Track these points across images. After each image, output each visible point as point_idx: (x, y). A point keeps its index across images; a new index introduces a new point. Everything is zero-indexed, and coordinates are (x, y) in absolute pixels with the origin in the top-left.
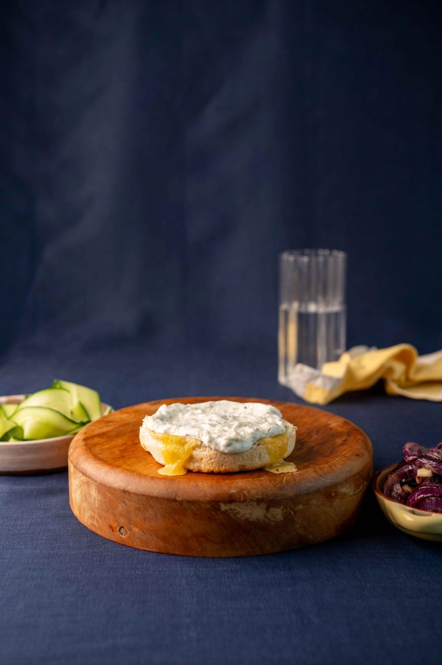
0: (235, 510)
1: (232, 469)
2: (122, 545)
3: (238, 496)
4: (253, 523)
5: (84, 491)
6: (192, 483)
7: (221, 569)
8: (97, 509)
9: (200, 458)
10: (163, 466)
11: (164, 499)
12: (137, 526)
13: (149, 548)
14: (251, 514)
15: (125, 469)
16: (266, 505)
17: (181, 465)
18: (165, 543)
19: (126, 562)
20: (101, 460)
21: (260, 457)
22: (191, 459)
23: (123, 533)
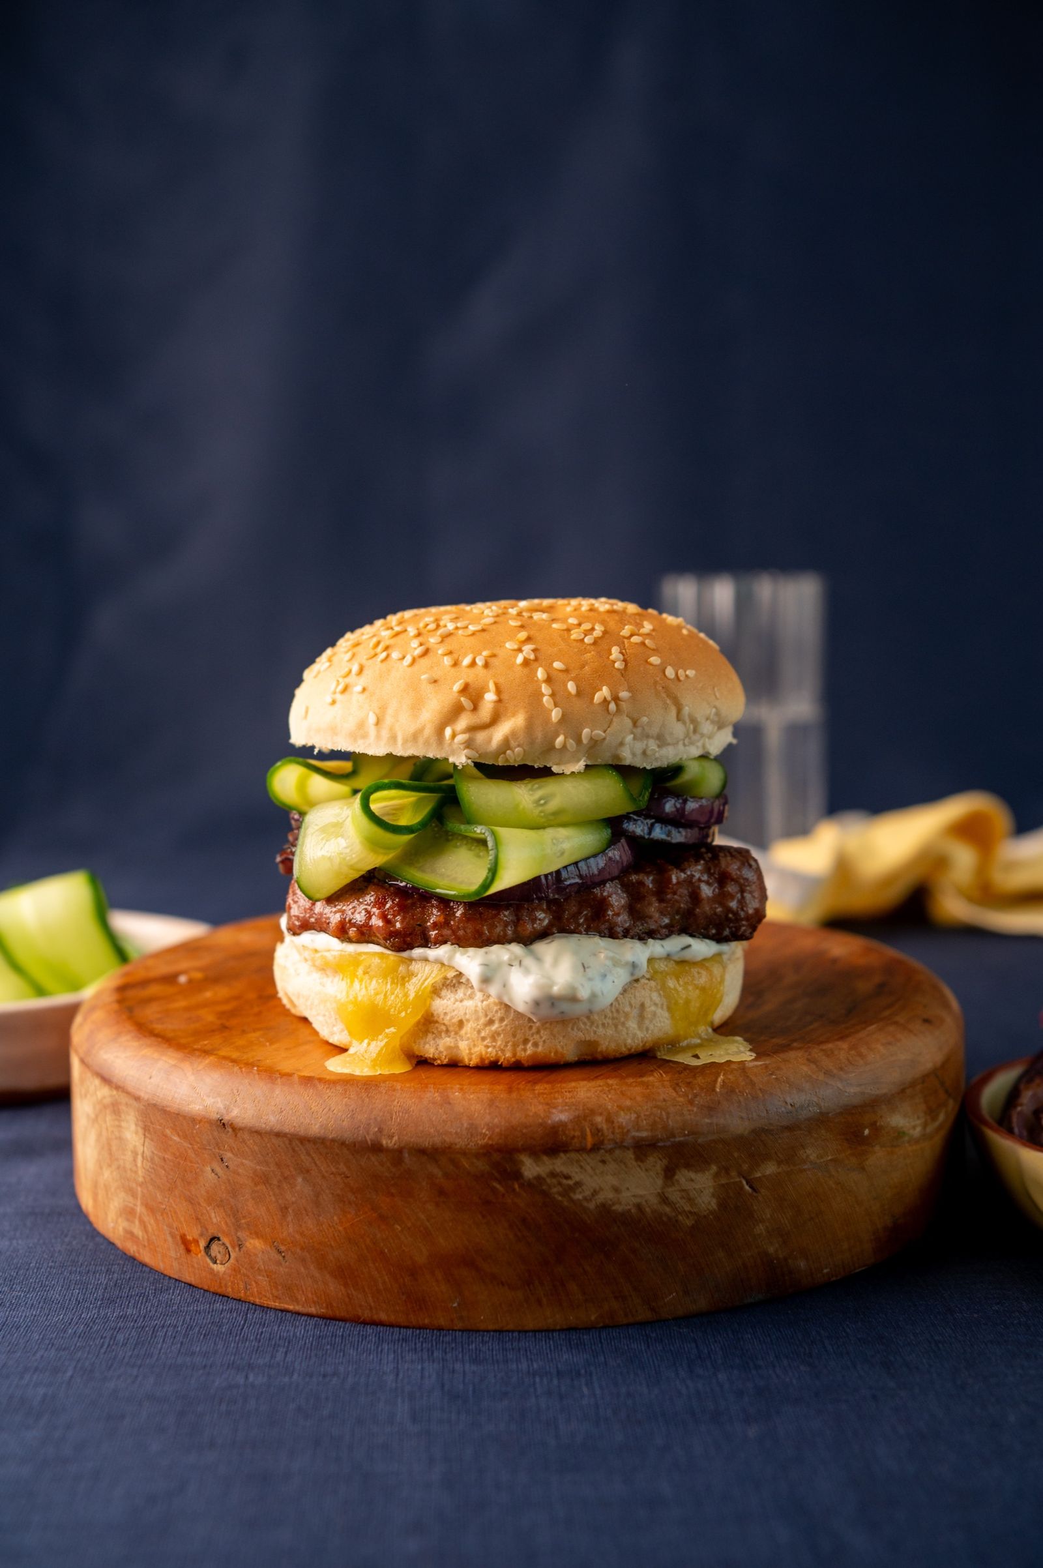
0: (568, 1177)
1: (556, 1052)
2: (215, 1294)
3: (577, 1133)
4: (624, 1219)
5: (104, 1133)
6: (432, 1095)
7: (524, 1365)
8: (141, 1185)
9: (455, 1020)
10: (343, 1050)
11: (343, 1143)
12: (258, 1235)
13: (297, 1301)
14: (617, 1190)
15: (225, 1058)
16: (665, 1162)
17: (397, 1043)
18: (346, 1285)
19: (220, 1346)
20: (157, 1036)
21: (641, 1017)
22: (428, 1024)
23: (219, 1257)
